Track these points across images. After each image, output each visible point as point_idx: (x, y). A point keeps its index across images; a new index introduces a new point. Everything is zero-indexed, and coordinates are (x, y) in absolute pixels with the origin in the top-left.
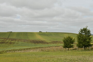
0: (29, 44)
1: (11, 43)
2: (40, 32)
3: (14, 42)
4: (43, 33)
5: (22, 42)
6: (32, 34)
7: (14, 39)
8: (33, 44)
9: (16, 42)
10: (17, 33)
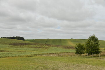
0: (61, 49)
1: (46, 48)
2: (72, 39)
3: (49, 47)
4: (74, 40)
5: (55, 47)
6: (65, 41)
7: (49, 45)
8: (65, 49)
9: (51, 47)
10: (53, 39)
